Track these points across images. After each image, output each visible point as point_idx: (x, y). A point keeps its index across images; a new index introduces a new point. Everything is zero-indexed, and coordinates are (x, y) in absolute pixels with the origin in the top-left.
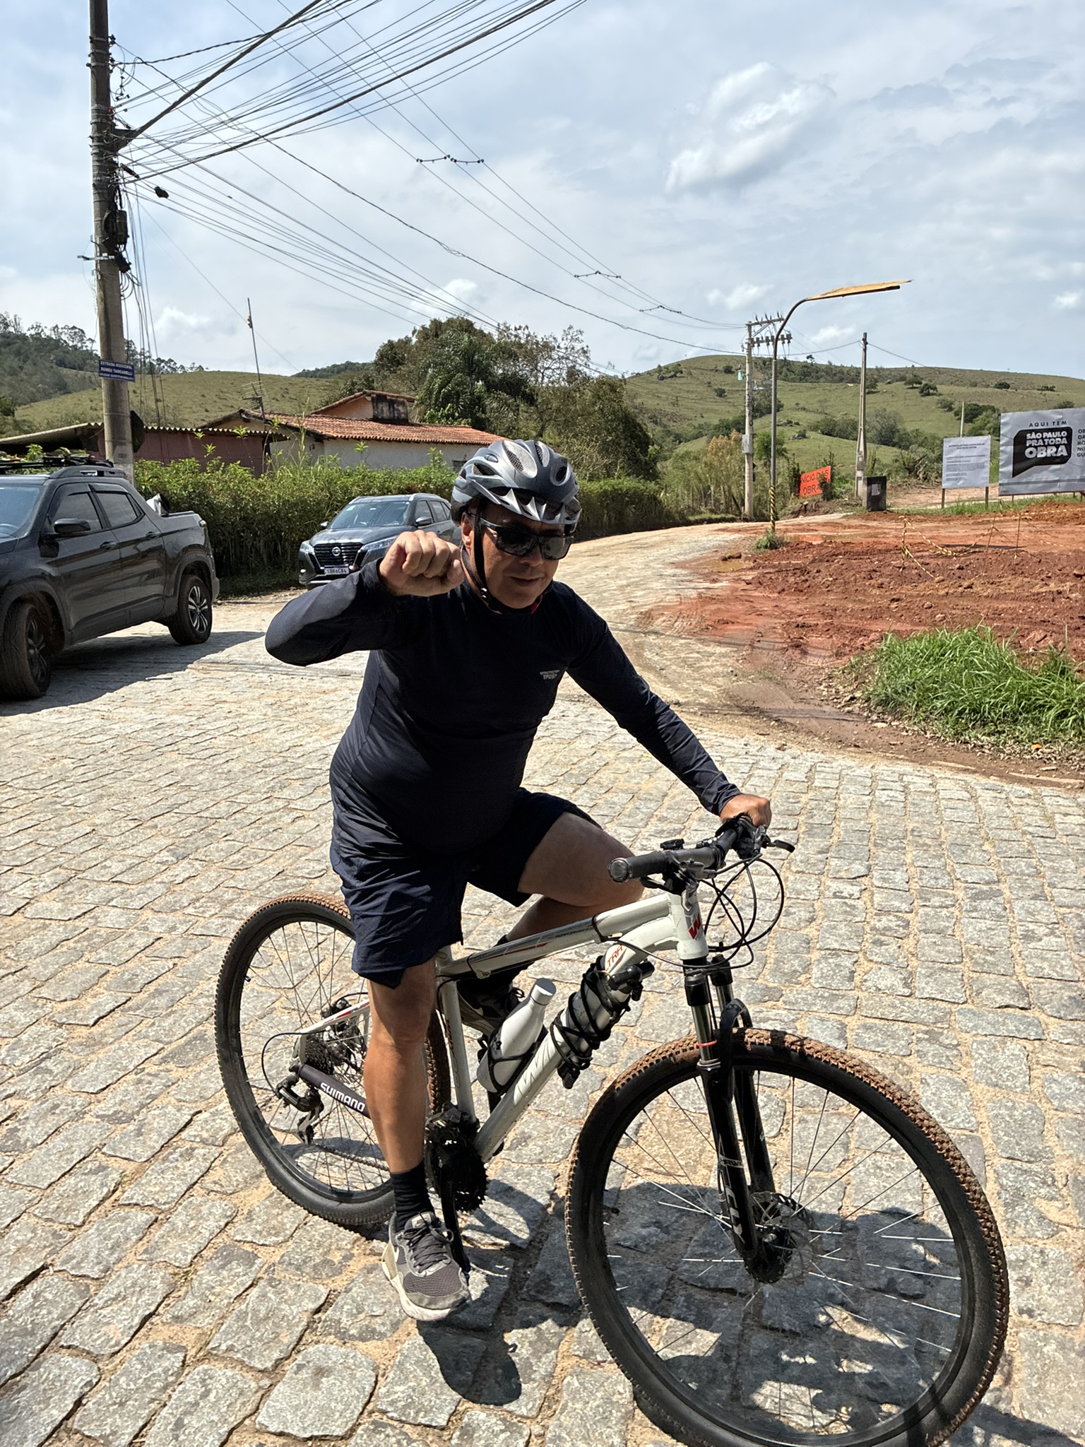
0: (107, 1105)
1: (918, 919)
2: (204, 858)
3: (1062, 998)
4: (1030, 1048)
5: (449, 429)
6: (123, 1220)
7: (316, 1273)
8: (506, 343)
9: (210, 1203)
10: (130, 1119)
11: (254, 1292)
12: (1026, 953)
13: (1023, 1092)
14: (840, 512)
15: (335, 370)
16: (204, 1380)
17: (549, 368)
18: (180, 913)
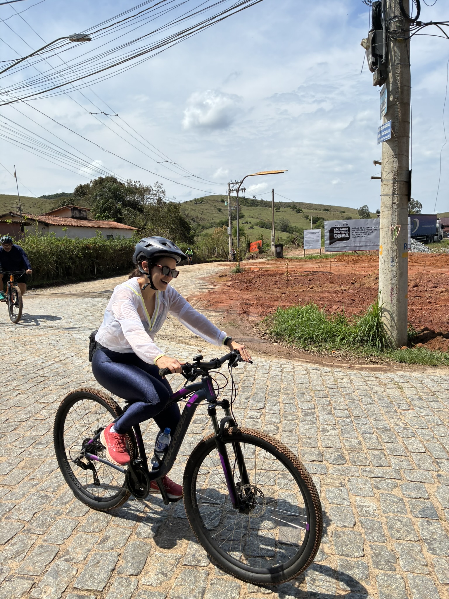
1: (283, 426)
3: (335, 456)
4: (321, 478)
5: (105, 222)
8: (130, 187)
12: (323, 437)
14: (266, 258)
15: (58, 196)
17: (149, 198)
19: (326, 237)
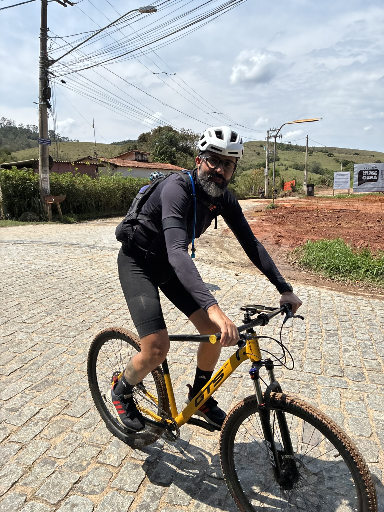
0: (9, 405)
1: (308, 343)
2: (57, 315)
3: (355, 373)
4: (342, 391)
5: (162, 164)
6: (10, 447)
7: (76, 469)
8: (183, 135)
9: (41, 442)
10: (17, 410)
11: (54, 475)
12: (344, 356)
13: (338, 408)
14: (298, 196)
15: (125, 143)
16: (32, 507)
18: (46, 335)
19: (355, 179)
